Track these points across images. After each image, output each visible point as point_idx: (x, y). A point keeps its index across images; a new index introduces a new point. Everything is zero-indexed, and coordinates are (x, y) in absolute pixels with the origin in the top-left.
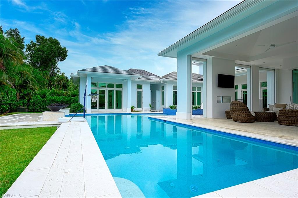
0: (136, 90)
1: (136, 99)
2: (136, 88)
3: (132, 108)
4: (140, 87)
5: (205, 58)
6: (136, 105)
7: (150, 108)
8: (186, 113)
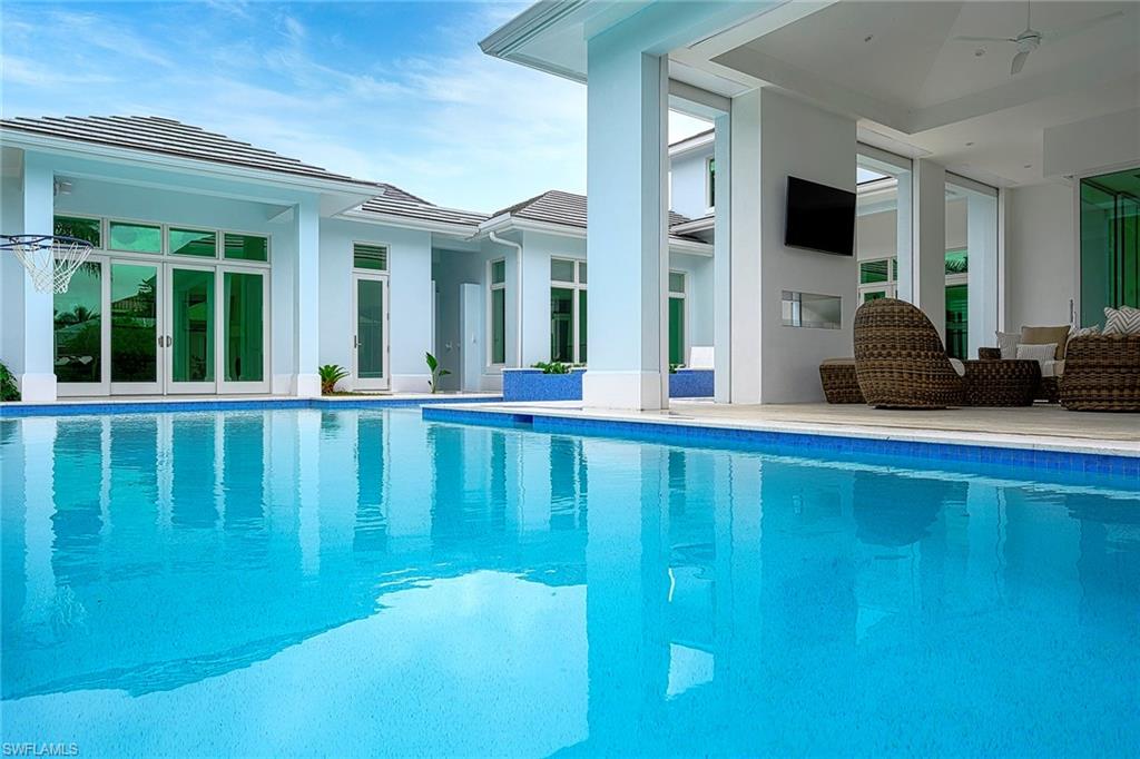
0: (350, 278)
1: (352, 329)
2: (352, 265)
3: (329, 377)
4: (370, 257)
5: (723, 92)
6: (348, 359)
7: (429, 376)
8: (639, 372)
